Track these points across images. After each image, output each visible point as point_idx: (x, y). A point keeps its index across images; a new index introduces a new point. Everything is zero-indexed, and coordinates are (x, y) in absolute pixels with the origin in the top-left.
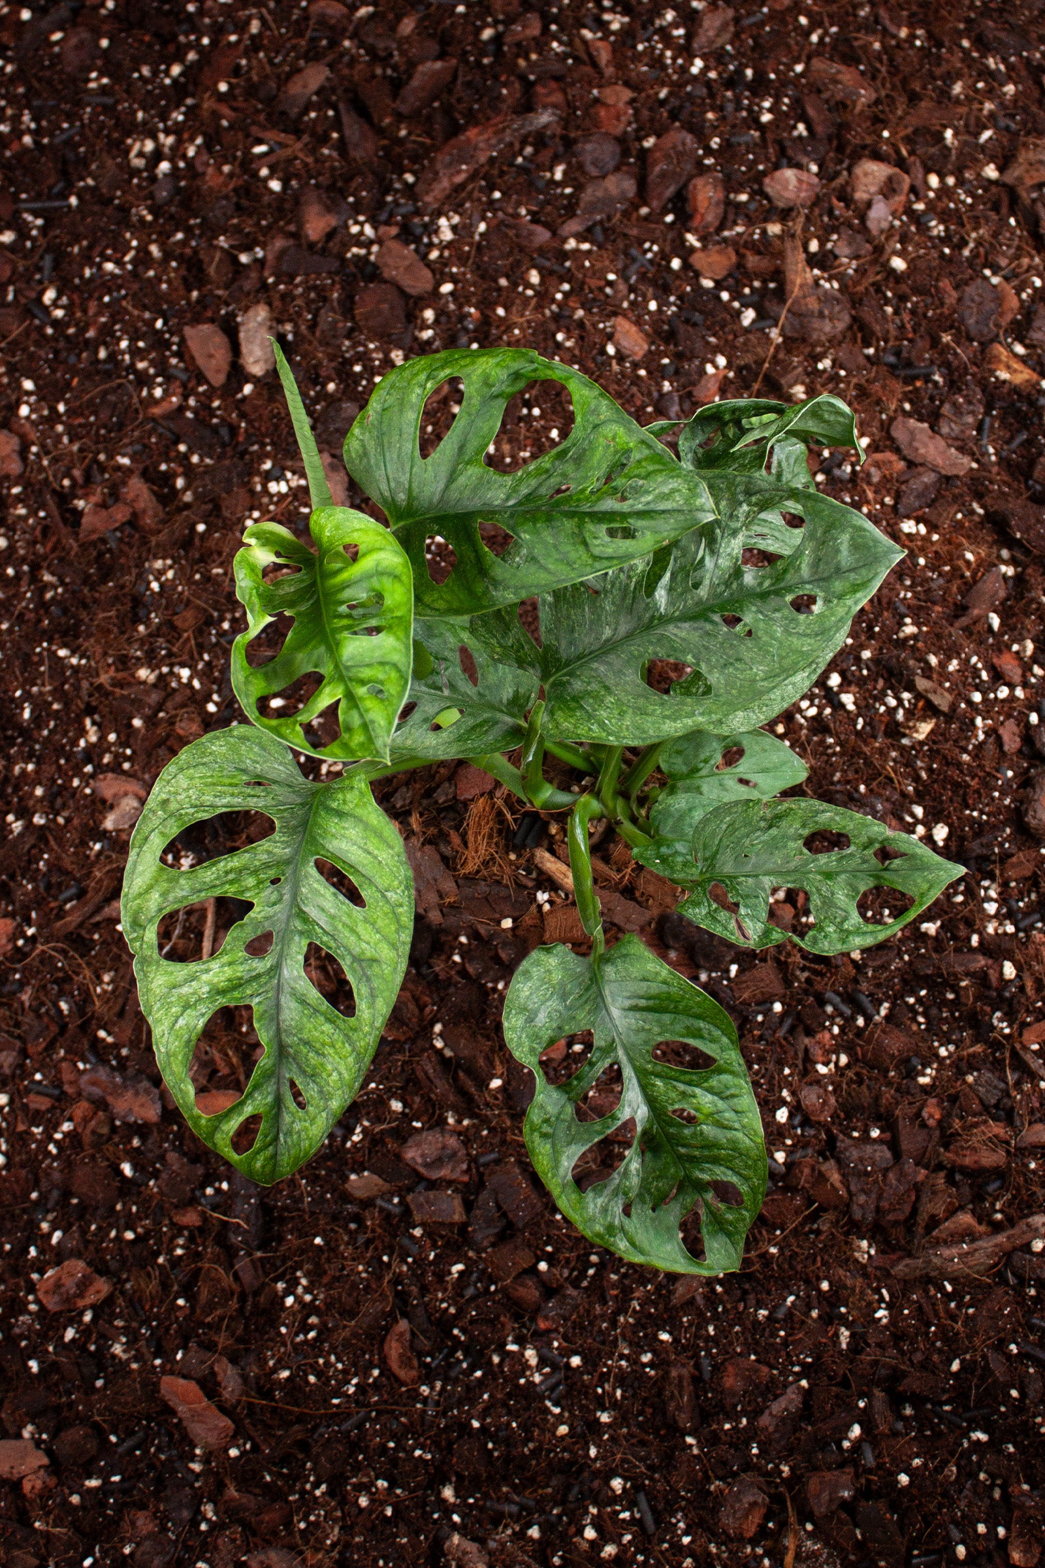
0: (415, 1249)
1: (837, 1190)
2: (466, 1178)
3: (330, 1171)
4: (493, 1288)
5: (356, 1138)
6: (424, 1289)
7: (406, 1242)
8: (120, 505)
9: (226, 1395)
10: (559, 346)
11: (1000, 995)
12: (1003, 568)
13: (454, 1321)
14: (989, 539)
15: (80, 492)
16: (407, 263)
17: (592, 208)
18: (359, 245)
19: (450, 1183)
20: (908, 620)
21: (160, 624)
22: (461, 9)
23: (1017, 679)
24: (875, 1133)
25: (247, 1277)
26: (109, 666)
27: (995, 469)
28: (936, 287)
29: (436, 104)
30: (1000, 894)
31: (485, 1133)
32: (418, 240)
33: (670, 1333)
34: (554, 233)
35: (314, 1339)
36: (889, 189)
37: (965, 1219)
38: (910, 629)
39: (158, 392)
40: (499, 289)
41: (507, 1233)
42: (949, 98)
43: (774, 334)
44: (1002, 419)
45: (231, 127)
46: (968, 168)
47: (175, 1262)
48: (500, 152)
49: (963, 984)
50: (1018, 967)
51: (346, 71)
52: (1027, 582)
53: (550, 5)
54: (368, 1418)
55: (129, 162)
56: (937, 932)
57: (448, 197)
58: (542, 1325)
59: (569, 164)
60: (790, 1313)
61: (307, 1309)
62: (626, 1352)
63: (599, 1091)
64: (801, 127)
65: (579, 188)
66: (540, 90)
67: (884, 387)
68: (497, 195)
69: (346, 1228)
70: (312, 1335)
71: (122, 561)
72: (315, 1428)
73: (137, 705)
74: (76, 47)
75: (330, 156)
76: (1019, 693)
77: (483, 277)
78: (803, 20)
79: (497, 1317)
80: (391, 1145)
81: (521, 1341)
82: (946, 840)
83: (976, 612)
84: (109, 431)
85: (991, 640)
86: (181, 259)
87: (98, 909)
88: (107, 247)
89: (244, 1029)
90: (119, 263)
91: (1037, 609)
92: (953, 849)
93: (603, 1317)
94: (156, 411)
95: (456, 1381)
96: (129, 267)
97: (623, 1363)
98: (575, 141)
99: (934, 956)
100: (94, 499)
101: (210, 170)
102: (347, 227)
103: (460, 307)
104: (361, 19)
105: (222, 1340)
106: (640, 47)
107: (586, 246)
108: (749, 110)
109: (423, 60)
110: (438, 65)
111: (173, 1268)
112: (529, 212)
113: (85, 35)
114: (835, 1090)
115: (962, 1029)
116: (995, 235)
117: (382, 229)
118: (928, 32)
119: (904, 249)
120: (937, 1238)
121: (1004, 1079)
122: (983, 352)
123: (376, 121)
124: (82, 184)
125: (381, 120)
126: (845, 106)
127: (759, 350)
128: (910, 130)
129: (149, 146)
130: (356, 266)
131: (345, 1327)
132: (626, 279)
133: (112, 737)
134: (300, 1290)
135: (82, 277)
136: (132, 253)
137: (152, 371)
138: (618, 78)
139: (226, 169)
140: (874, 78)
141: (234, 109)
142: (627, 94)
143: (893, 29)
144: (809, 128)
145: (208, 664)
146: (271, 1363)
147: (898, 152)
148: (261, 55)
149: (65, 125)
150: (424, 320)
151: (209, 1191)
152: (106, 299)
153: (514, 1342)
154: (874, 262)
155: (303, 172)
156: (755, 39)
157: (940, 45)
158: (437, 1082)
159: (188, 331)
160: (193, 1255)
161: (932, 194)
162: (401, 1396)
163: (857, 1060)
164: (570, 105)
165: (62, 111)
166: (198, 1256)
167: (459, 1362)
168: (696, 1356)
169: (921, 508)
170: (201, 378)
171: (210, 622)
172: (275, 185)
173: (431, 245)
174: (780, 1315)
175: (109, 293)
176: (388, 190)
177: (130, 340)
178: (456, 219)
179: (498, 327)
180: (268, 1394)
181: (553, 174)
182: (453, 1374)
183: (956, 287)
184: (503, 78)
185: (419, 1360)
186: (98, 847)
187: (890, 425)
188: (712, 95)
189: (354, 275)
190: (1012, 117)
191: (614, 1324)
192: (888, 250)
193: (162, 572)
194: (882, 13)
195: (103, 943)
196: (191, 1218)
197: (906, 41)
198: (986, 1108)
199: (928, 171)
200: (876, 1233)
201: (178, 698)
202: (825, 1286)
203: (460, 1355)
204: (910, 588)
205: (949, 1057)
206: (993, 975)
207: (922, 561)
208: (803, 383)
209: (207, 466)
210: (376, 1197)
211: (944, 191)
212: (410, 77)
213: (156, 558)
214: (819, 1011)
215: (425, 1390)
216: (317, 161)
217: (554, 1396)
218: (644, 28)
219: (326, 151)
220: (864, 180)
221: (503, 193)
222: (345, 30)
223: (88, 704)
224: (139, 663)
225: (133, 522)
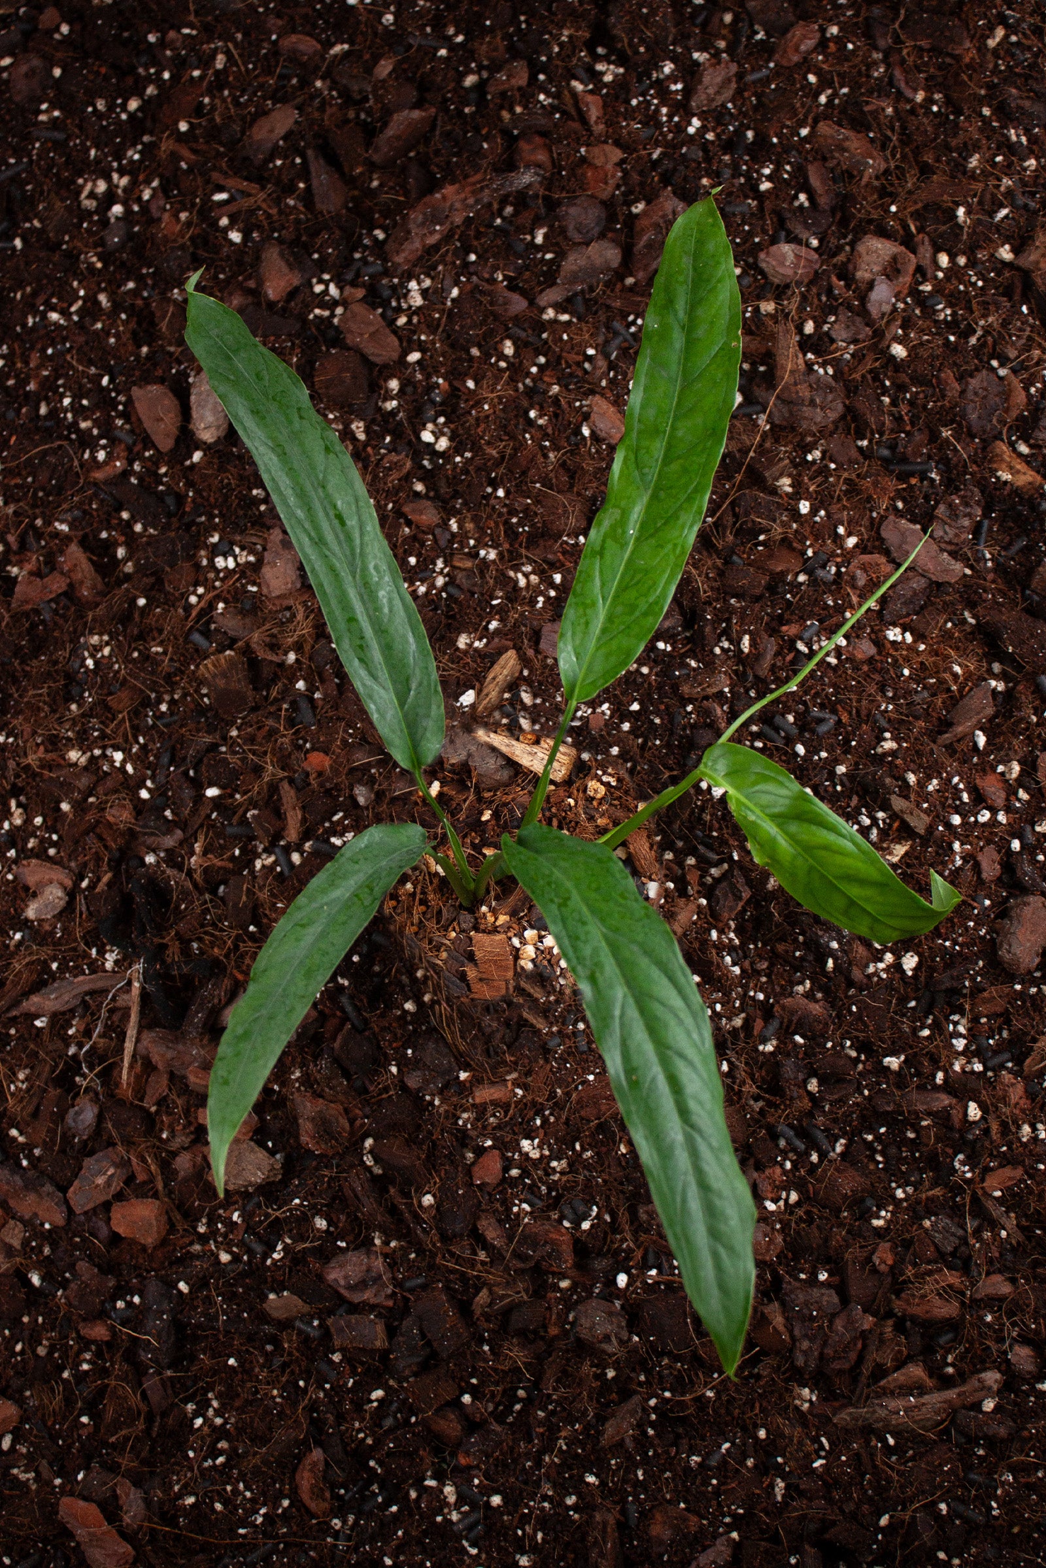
0: (333, 1375)
1: (779, 1334)
2: (390, 1303)
3: (248, 1289)
4: (413, 1419)
5: (276, 1256)
6: (341, 1417)
7: (324, 1367)
8: (56, 574)
9: (127, 1519)
10: (531, 423)
11: (962, 1137)
12: (993, 683)
13: (371, 1452)
14: (980, 651)
15: (14, 559)
16: (372, 329)
17: (574, 278)
18: (322, 306)
19: (373, 1308)
20: (888, 735)
21: (94, 703)
22: (443, 52)
23: (1000, 802)
24: (823, 1276)
25: (155, 1397)
26: (38, 745)
27: (990, 576)
28: (937, 377)
29: (412, 154)
30: (969, 1030)
31: (413, 1256)
32: (385, 304)
33: (597, 1476)
34: (532, 303)
35: (223, 1464)
36: (892, 270)
37: (916, 1371)
38: (889, 745)
39: (101, 455)
40: (471, 359)
41: (429, 1363)
42: (964, 173)
43: (762, 420)
44: (1002, 521)
45: (190, 170)
46: (981, 247)
47: (81, 1377)
48: (477, 213)
49: (924, 1123)
50: (982, 1106)
51: (316, 115)
52: (1017, 699)
53: (539, 54)
54: (275, 1551)
55: (79, 203)
56: (900, 1067)
57: (420, 258)
58: (463, 1461)
59: (551, 227)
60: (724, 1462)
61: (219, 1433)
62: (550, 1493)
63: (535, 1218)
64: (802, 197)
65: (561, 255)
66: (523, 145)
67: (875, 484)
68: (473, 257)
69: (262, 1349)
70: (221, 1460)
71: (56, 634)
72: (220, 1558)
73: (66, 788)
74: (26, 75)
75: (295, 207)
76: (1002, 817)
77: (452, 346)
78: (812, 78)
79: (416, 1450)
80: (314, 1264)
81: (440, 1477)
82: (914, 970)
83: (960, 729)
84: (47, 495)
85: (975, 760)
86: (131, 311)
87: (16, 1003)
88: (52, 296)
89: (164, 1136)
90: (65, 313)
91: (1027, 729)
92: (922, 979)
93: (528, 1456)
94: (99, 475)
95: (370, 1515)
96: (76, 318)
97: (546, 1504)
98: (559, 203)
99: (897, 1092)
100: (28, 567)
101: (166, 216)
102: (311, 287)
103: (428, 377)
104: (336, 56)
105: (126, 1461)
106: (634, 102)
107: (565, 317)
108: (749, 177)
109: (399, 108)
110: (416, 114)
111: (78, 1383)
112: (506, 277)
113: (36, 62)
114: (782, 1230)
115: (921, 1171)
116: (1005, 324)
117: (348, 290)
118: (946, 96)
119: (906, 335)
120: (883, 1388)
121: (963, 1226)
122: (984, 449)
123: (346, 170)
124: (27, 225)
125: (352, 169)
126: (851, 176)
127: (744, 437)
128: (920, 205)
129: (102, 186)
130: (318, 329)
131: (256, 1453)
132: (607, 356)
133: (38, 820)
134: (211, 1412)
135: (24, 325)
136: (80, 303)
137: (95, 432)
138: (608, 137)
139: (183, 216)
140: (883, 147)
141: (194, 151)
142: (617, 154)
143: (908, 93)
144: (811, 198)
145: (143, 747)
146: (176, 1488)
147: (906, 227)
148: (226, 93)
149: (12, 161)
150: (388, 391)
151: (120, 1304)
152: (50, 351)
153: (433, 1478)
154: (874, 348)
155: (265, 223)
156: (759, 96)
157: (958, 112)
158: (365, 1200)
159: (136, 391)
160: (100, 1371)
161: (940, 275)
162: (311, 1527)
163: (808, 1198)
164: (556, 165)
165: (10, 144)
166: (104, 1372)
167: (375, 1495)
168: (623, 1501)
169: (908, 615)
170: (148, 442)
171: (146, 703)
172: (235, 237)
173: (399, 310)
174: (713, 1463)
175: (53, 345)
176: (357, 245)
177: (73, 397)
178: (427, 283)
179: (467, 401)
180: (172, 1521)
181: (533, 238)
182: (366, 1508)
183: (960, 378)
184: (484, 132)
185: (332, 1491)
186: (18, 936)
187: (880, 524)
188: (708, 159)
189: (316, 339)
190: (1033, 194)
191: (538, 1463)
192: (888, 336)
193: (98, 648)
194: (898, 73)
195: (18, 1039)
196: (99, 1332)
197: (921, 106)
198: (941, 1256)
199: (937, 249)
200: (818, 1380)
201: (109, 783)
202: (762, 1434)
203: (375, 1488)
204: (892, 700)
205: (905, 1200)
206: (956, 1115)
207: (906, 672)
208: (789, 476)
209: (151, 536)
210: (296, 1318)
211: (953, 272)
212: (385, 125)
213: (92, 633)
214: (771, 1144)
215: (336, 1523)
216: (280, 212)
217: (472, 1535)
218: (640, 81)
219: (291, 202)
220: (866, 258)
221: (479, 257)
222: (317, 68)
223: (14, 785)
224: (70, 744)
225: (70, 593)
